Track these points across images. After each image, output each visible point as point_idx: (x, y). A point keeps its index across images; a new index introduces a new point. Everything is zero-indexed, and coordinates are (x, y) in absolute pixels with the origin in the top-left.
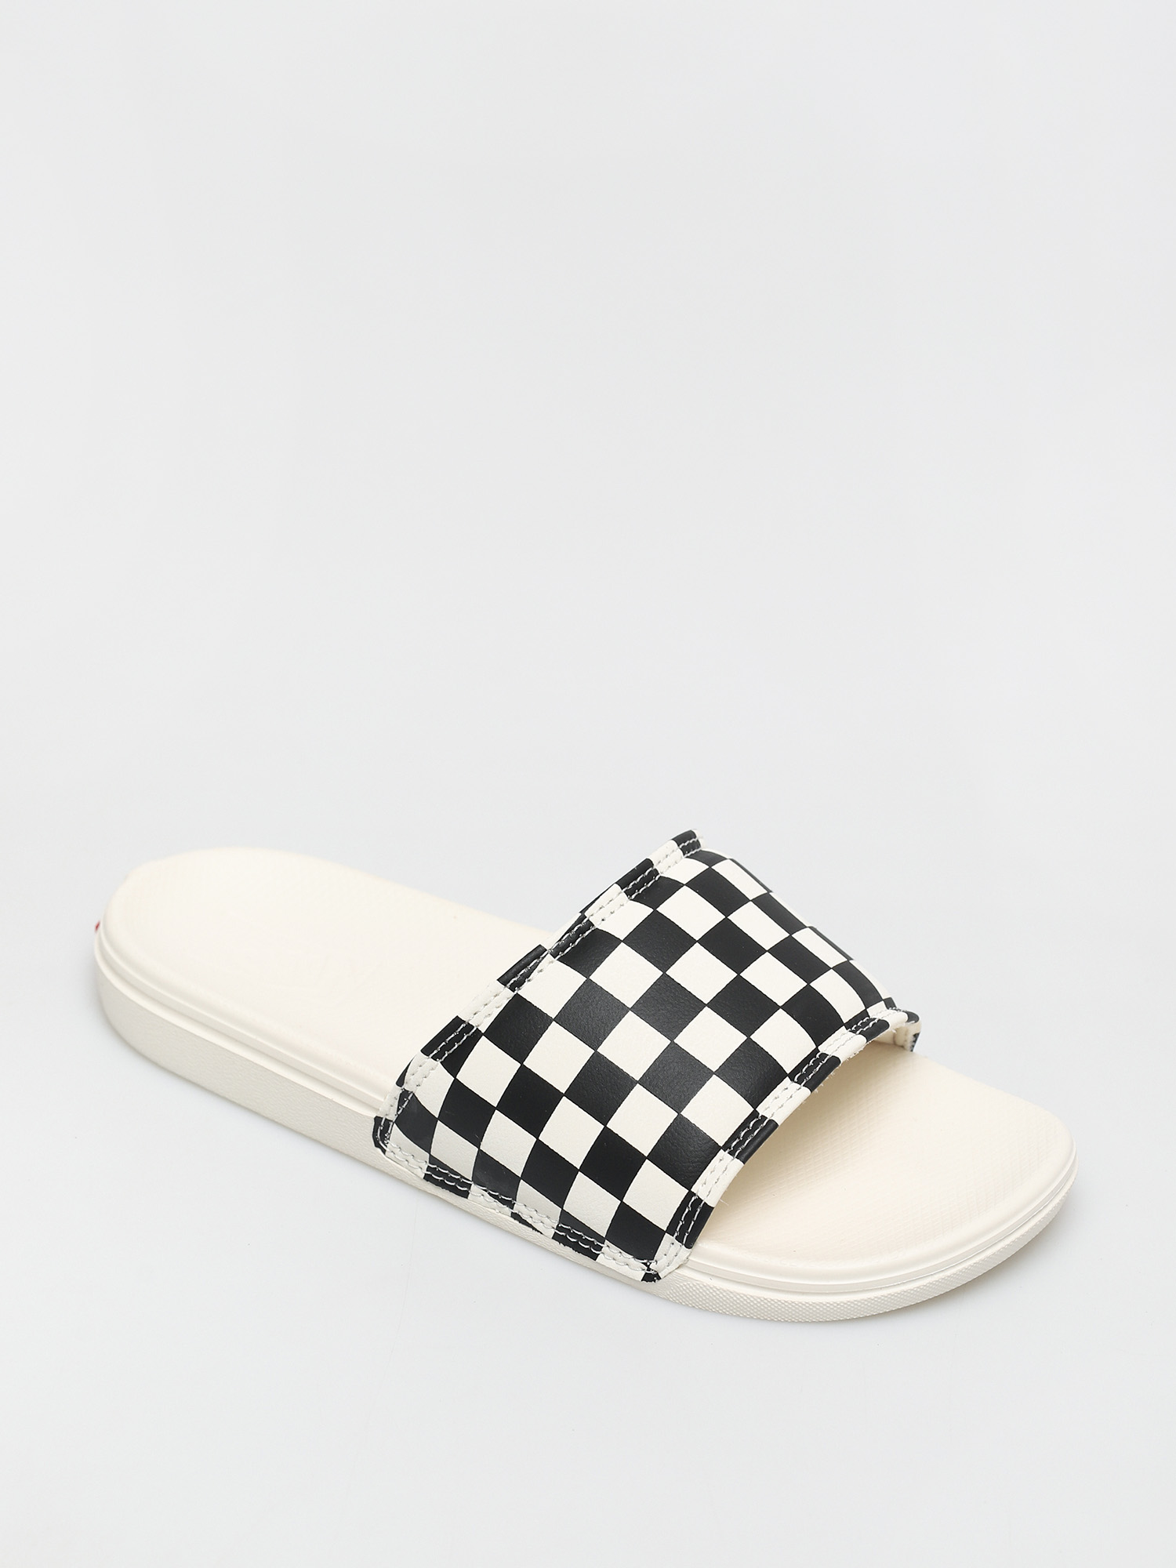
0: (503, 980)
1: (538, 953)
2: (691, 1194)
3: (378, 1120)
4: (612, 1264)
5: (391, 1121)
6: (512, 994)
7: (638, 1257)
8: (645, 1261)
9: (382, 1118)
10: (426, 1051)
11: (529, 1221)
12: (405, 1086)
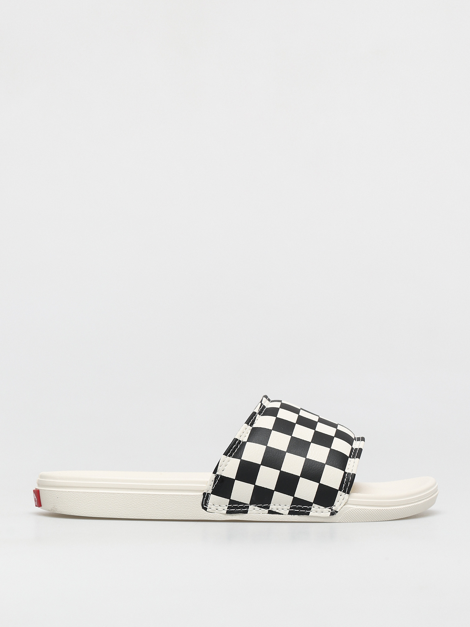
0: (247, 423)
1: (254, 414)
2: (345, 473)
3: (204, 494)
4: (316, 514)
5: (210, 494)
6: (251, 428)
7: (326, 507)
8: (330, 507)
9: (206, 493)
10: (226, 454)
11: (277, 511)
12: (217, 473)
